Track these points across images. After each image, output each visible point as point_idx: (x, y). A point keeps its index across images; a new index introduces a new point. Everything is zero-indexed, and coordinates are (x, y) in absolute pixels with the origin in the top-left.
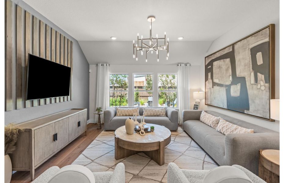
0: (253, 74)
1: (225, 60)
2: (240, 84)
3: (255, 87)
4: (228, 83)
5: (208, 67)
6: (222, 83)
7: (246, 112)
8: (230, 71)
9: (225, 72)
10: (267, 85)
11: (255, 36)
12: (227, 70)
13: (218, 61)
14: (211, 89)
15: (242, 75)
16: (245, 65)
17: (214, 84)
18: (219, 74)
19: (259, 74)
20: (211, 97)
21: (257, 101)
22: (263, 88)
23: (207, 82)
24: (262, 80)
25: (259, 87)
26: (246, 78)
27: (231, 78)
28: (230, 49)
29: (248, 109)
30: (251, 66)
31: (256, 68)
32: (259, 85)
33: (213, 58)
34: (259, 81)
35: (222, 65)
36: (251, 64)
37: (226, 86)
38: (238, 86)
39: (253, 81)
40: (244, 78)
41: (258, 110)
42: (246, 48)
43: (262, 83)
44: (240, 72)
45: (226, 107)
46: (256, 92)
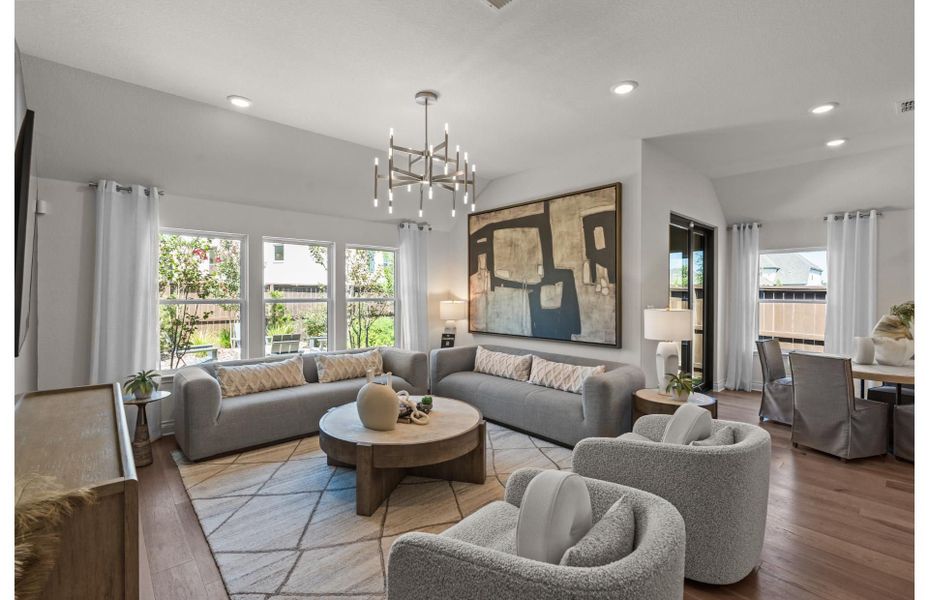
0: (587, 265)
1: (526, 229)
2: (561, 283)
3: (590, 289)
4: (535, 280)
5: (479, 241)
6: (518, 280)
7: (573, 337)
8: (539, 256)
9: (526, 256)
10: (612, 286)
11: (591, 196)
12: (531, 252)
13: (507, 230)
14: (486, 293)
15: (567, 265)
16: (573, 247)
17: (496, 282)
18: (510, 259)
19: (598, 266)
20: (487, 313)
21: (596, 316)
22: (605, 291)
23: (474, 277)
24: (604, 278)
25: (598, 289)
26: (575, 271)
27: (541, 271)
28: (538, 209)
29: (578, 331)
30: (584, 249)
31: (593, 256)
32: (599, 286)
33: (495, 221)
34: (598, 279)
35: (518, 240)
36: (584, 245)
37: (530, 287)
38: (559, 288)
39: (587, 278)
40: (570, 272)
41: (597, 332)
42: (575, 214)
43: (604, 283)
44: (562, 260)
45: (528, 332)
46: (592, 299)
